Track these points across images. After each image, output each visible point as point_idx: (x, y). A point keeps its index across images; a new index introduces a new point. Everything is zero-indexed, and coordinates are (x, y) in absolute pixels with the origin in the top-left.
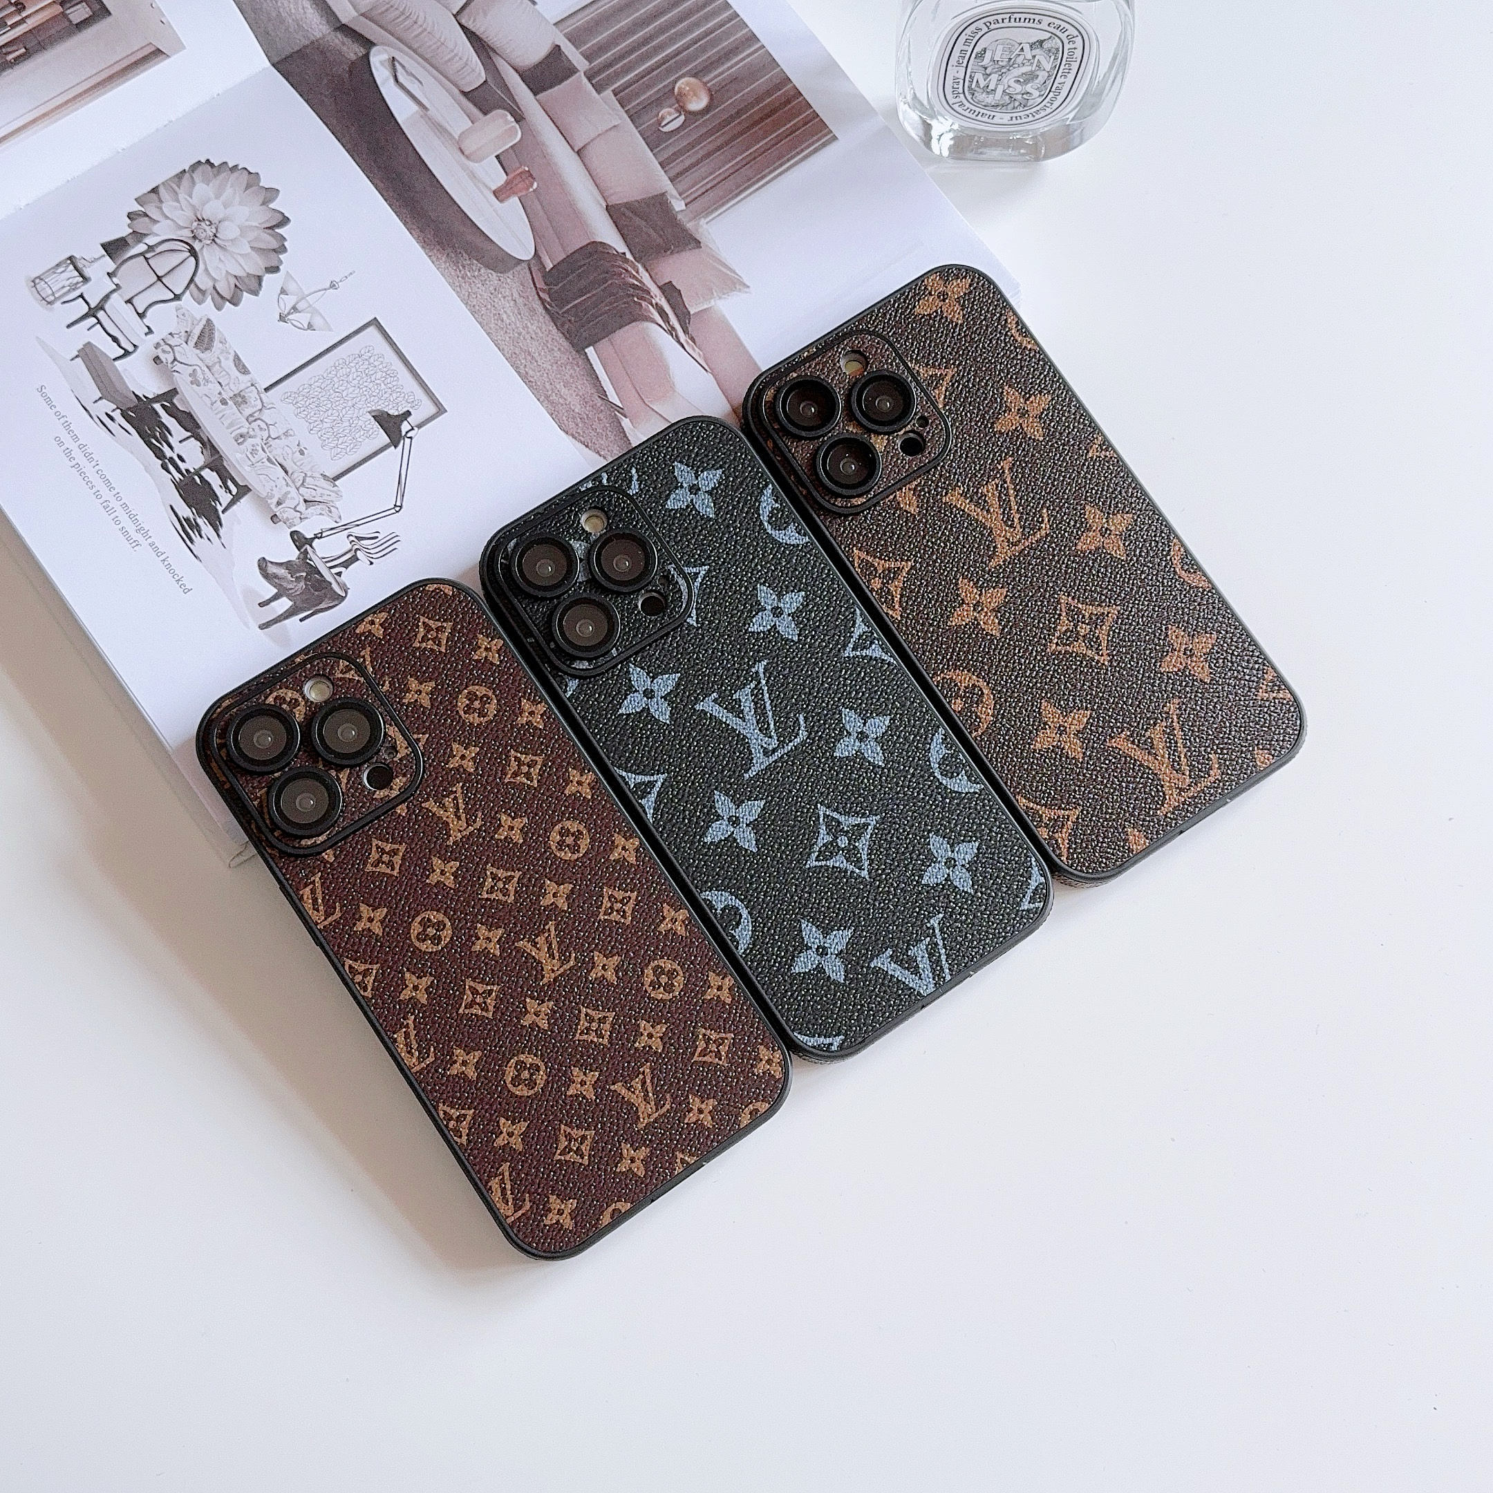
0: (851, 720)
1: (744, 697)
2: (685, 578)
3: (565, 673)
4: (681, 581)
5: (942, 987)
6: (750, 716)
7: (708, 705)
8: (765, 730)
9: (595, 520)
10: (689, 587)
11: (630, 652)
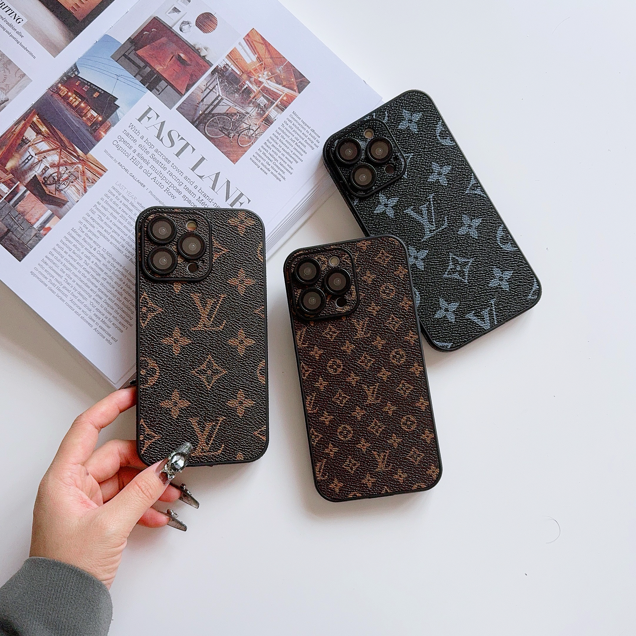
0: (466, 219)
1: (424, 208)
2: (404, 158)
3: (354, 195)
4: (402, 160)
5: (493, 327)
6: (425, 216)
7: (409, 211)
8: (431, 222)
9: (369, 133)
10: (405, 162)
11: (380, 188)
